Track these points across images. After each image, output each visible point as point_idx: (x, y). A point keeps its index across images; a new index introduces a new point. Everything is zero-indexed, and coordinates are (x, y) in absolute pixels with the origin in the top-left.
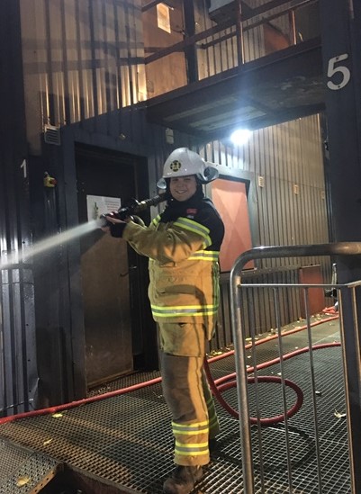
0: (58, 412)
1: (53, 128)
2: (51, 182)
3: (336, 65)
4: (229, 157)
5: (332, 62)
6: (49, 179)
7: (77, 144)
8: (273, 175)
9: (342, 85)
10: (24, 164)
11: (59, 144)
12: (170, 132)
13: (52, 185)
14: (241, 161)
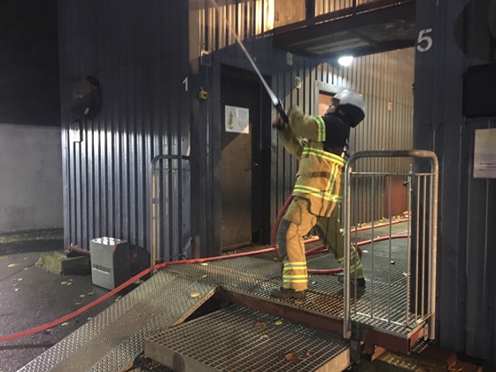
0: (205, 262)
1: (207, 53)
2: (205, 95)
3: (424, 35)
4: (335, 77)
5: (422, 32)
6: (203, 92)
7: (223, 66)
8: (370, 93)
9: (427, 49)
10: (186, 80)
11: (210, 65)
12: (290, 56)
13: (205, 98)
14: (345, 80)
